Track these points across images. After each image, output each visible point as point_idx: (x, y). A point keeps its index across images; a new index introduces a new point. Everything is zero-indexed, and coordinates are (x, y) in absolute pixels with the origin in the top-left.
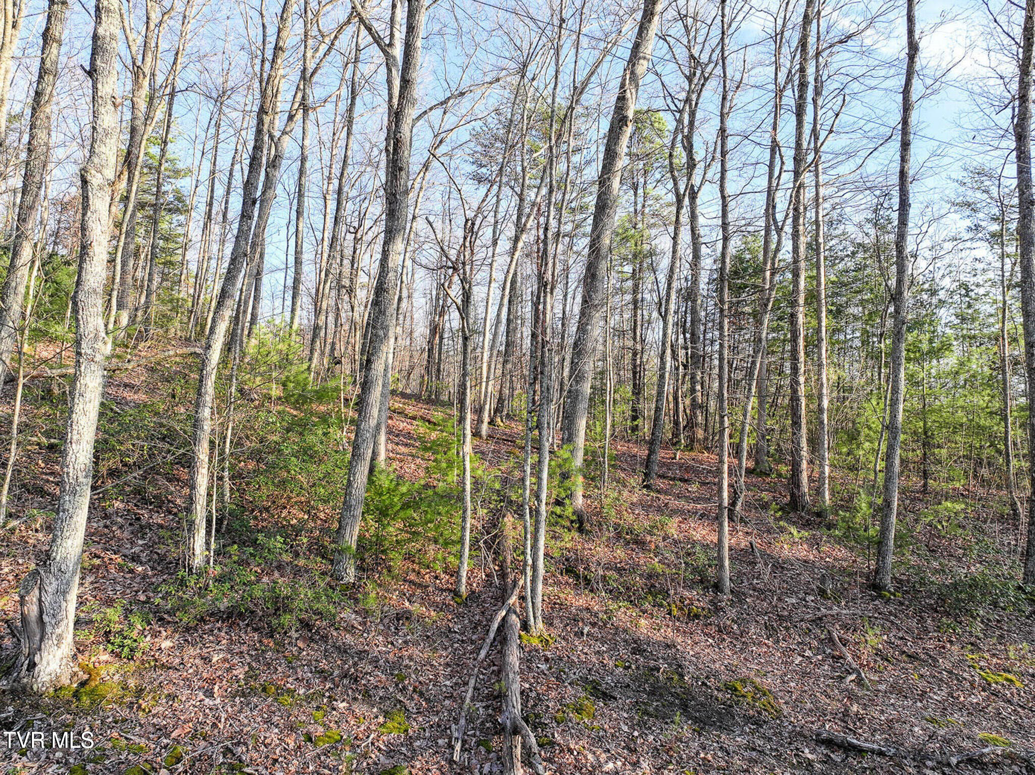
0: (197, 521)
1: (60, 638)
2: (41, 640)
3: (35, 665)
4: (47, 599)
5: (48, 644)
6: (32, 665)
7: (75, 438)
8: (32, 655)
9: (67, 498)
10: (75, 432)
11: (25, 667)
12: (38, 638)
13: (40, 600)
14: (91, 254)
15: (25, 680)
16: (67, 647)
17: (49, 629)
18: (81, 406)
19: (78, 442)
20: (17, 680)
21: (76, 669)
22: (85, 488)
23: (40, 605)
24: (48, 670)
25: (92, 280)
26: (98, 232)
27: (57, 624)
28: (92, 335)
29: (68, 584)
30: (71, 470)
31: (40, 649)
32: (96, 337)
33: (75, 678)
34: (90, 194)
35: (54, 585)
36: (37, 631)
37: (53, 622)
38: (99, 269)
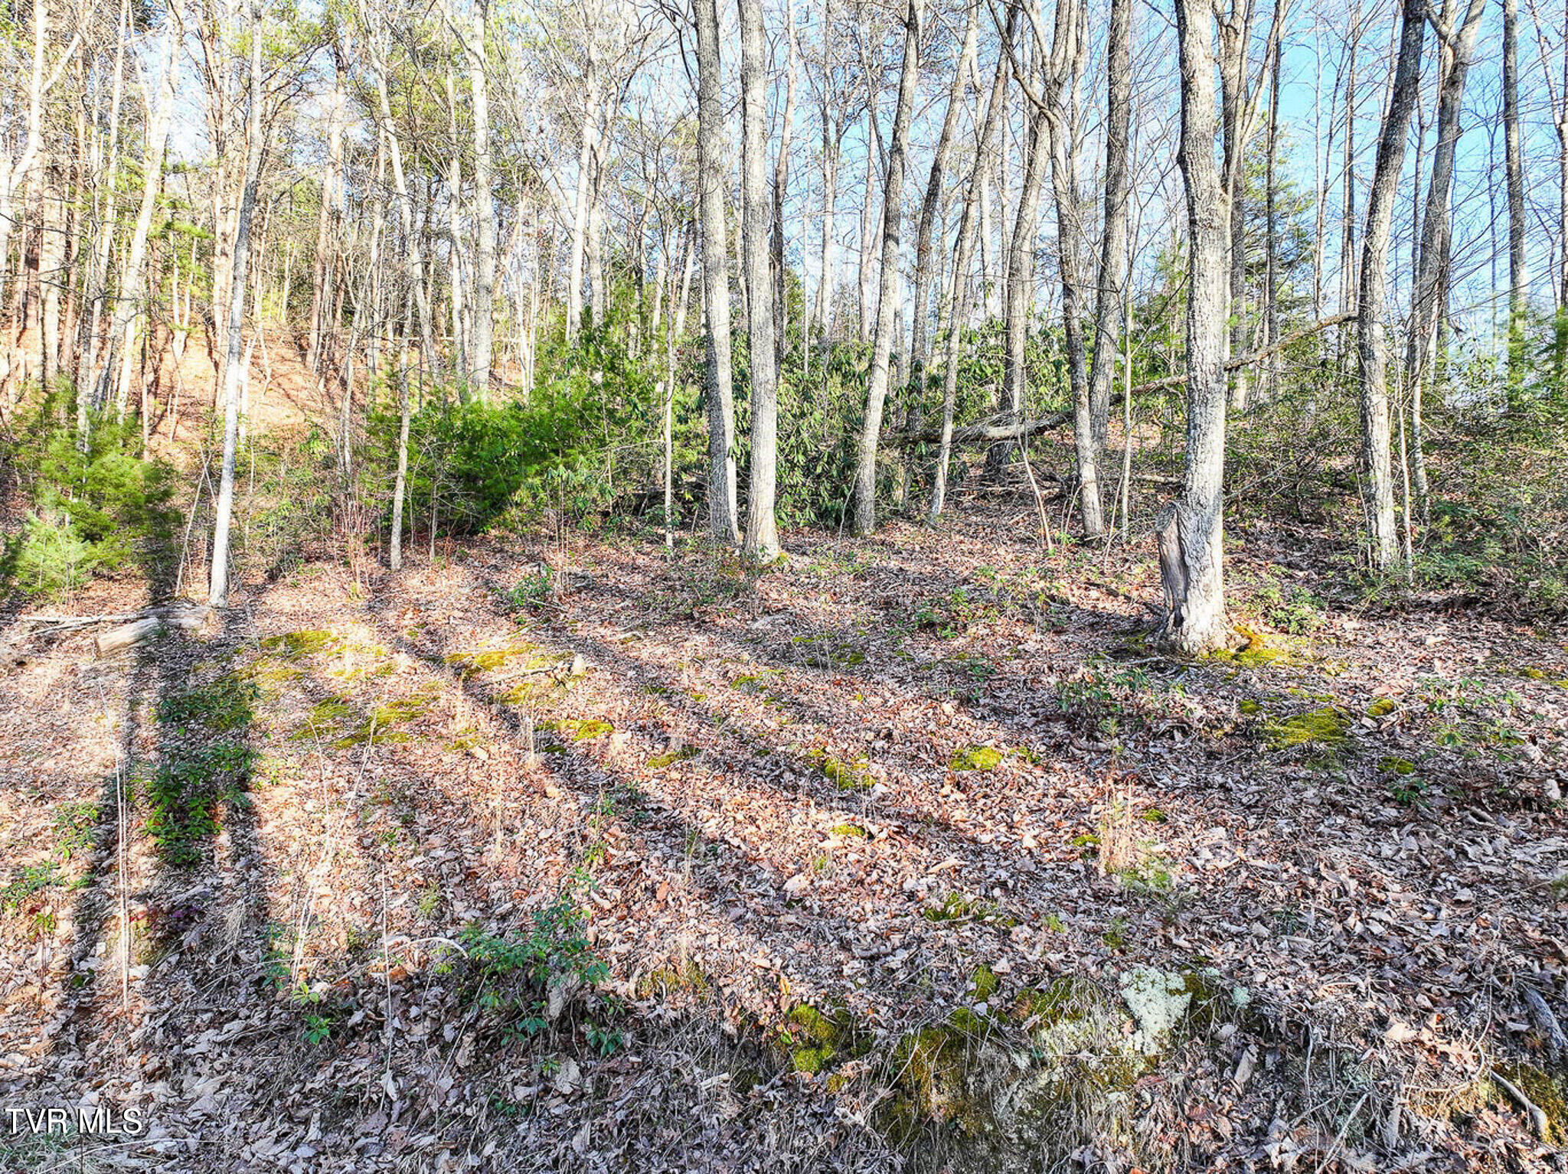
0: (1379, 495)
1: (1207, 589)
2: (1186, 589)
3: (1182, 619)
4: (1189, 537)
5: (1194, 595)
6: (1179, 621)
7: (1198, 331)
8: (1176, 608)
9: (1197, 410)
10: (1198, 324)
11: (1171, 621)
12: (1182, 586)
13: (1180, 538)
14: (1195, 89)
15: (1173, 637)
16: (1217, 601)
17: (1193, 575)
18: (1202, 289)
19: (1204, 336)
20: (1165, 637)
21: (1231, 631)
22: (1218, 396)
23: (1180, 544)
24: (1198, 628)
25: (1199, 123)
26: (1201, 57)
27: (1203, 569)
28: (1206, 194)
29: (1210, 522)
30: (1198, 373)
31: (1186, 600)
32: (1212, 195)
33: (1232, 642)
34: (1187, 11)
35: (1194, 519)
36: (1180, 577)
37: (1198, 566)
38: (1206, 107)
